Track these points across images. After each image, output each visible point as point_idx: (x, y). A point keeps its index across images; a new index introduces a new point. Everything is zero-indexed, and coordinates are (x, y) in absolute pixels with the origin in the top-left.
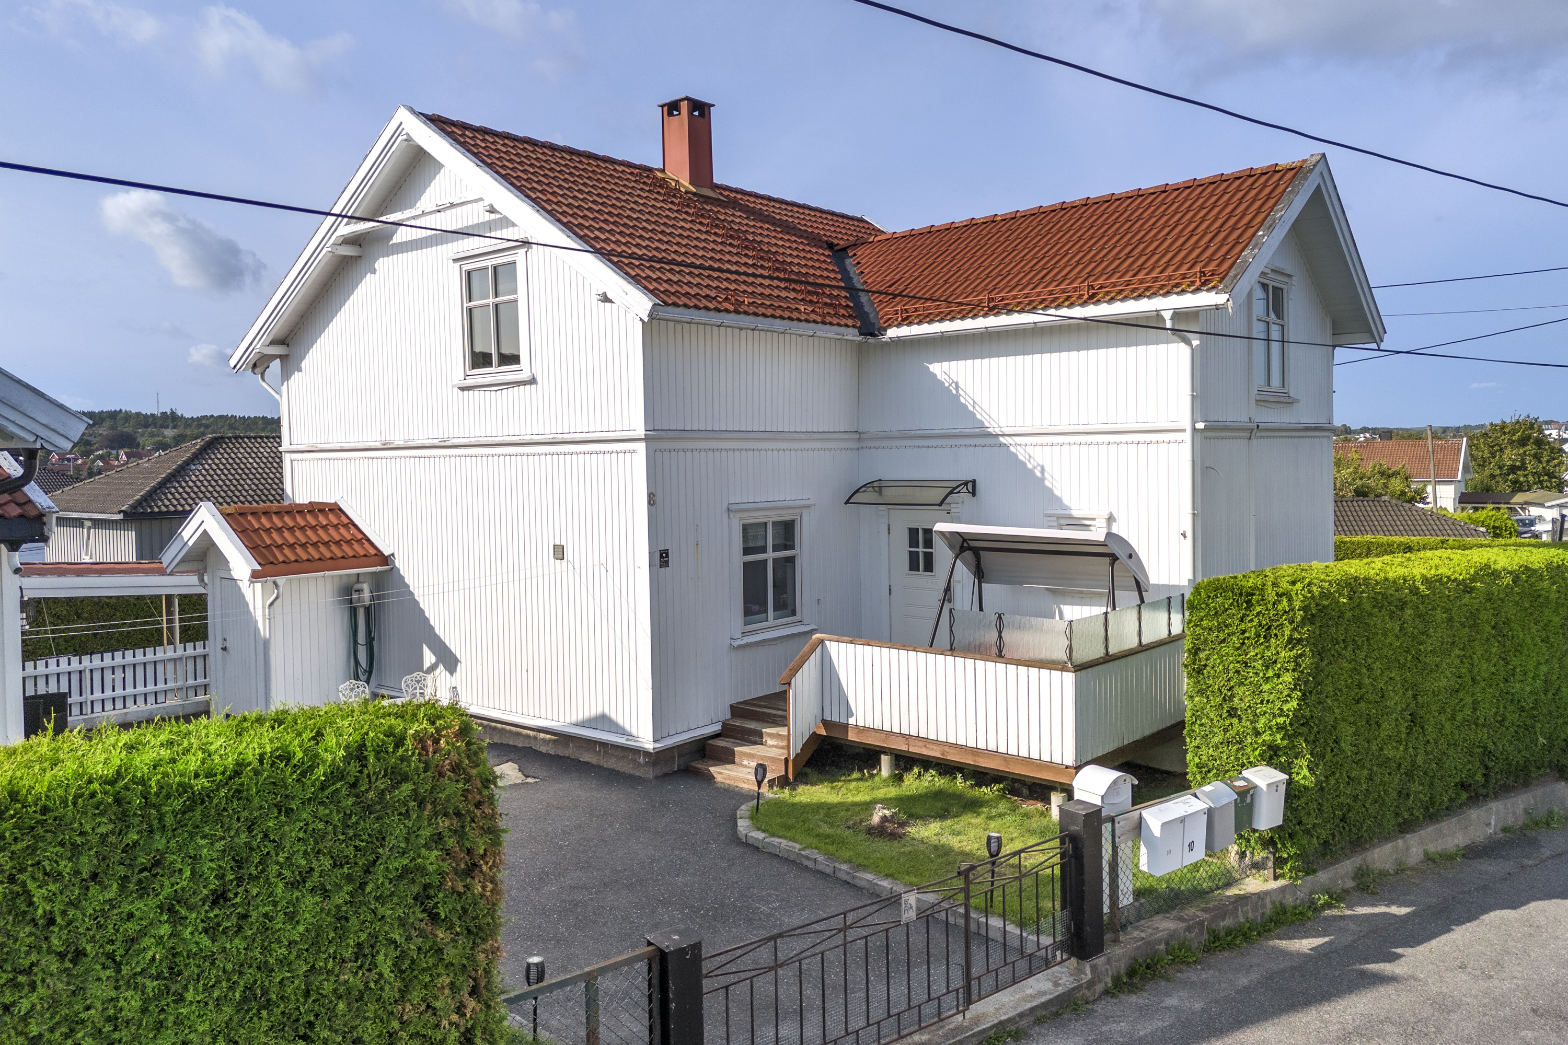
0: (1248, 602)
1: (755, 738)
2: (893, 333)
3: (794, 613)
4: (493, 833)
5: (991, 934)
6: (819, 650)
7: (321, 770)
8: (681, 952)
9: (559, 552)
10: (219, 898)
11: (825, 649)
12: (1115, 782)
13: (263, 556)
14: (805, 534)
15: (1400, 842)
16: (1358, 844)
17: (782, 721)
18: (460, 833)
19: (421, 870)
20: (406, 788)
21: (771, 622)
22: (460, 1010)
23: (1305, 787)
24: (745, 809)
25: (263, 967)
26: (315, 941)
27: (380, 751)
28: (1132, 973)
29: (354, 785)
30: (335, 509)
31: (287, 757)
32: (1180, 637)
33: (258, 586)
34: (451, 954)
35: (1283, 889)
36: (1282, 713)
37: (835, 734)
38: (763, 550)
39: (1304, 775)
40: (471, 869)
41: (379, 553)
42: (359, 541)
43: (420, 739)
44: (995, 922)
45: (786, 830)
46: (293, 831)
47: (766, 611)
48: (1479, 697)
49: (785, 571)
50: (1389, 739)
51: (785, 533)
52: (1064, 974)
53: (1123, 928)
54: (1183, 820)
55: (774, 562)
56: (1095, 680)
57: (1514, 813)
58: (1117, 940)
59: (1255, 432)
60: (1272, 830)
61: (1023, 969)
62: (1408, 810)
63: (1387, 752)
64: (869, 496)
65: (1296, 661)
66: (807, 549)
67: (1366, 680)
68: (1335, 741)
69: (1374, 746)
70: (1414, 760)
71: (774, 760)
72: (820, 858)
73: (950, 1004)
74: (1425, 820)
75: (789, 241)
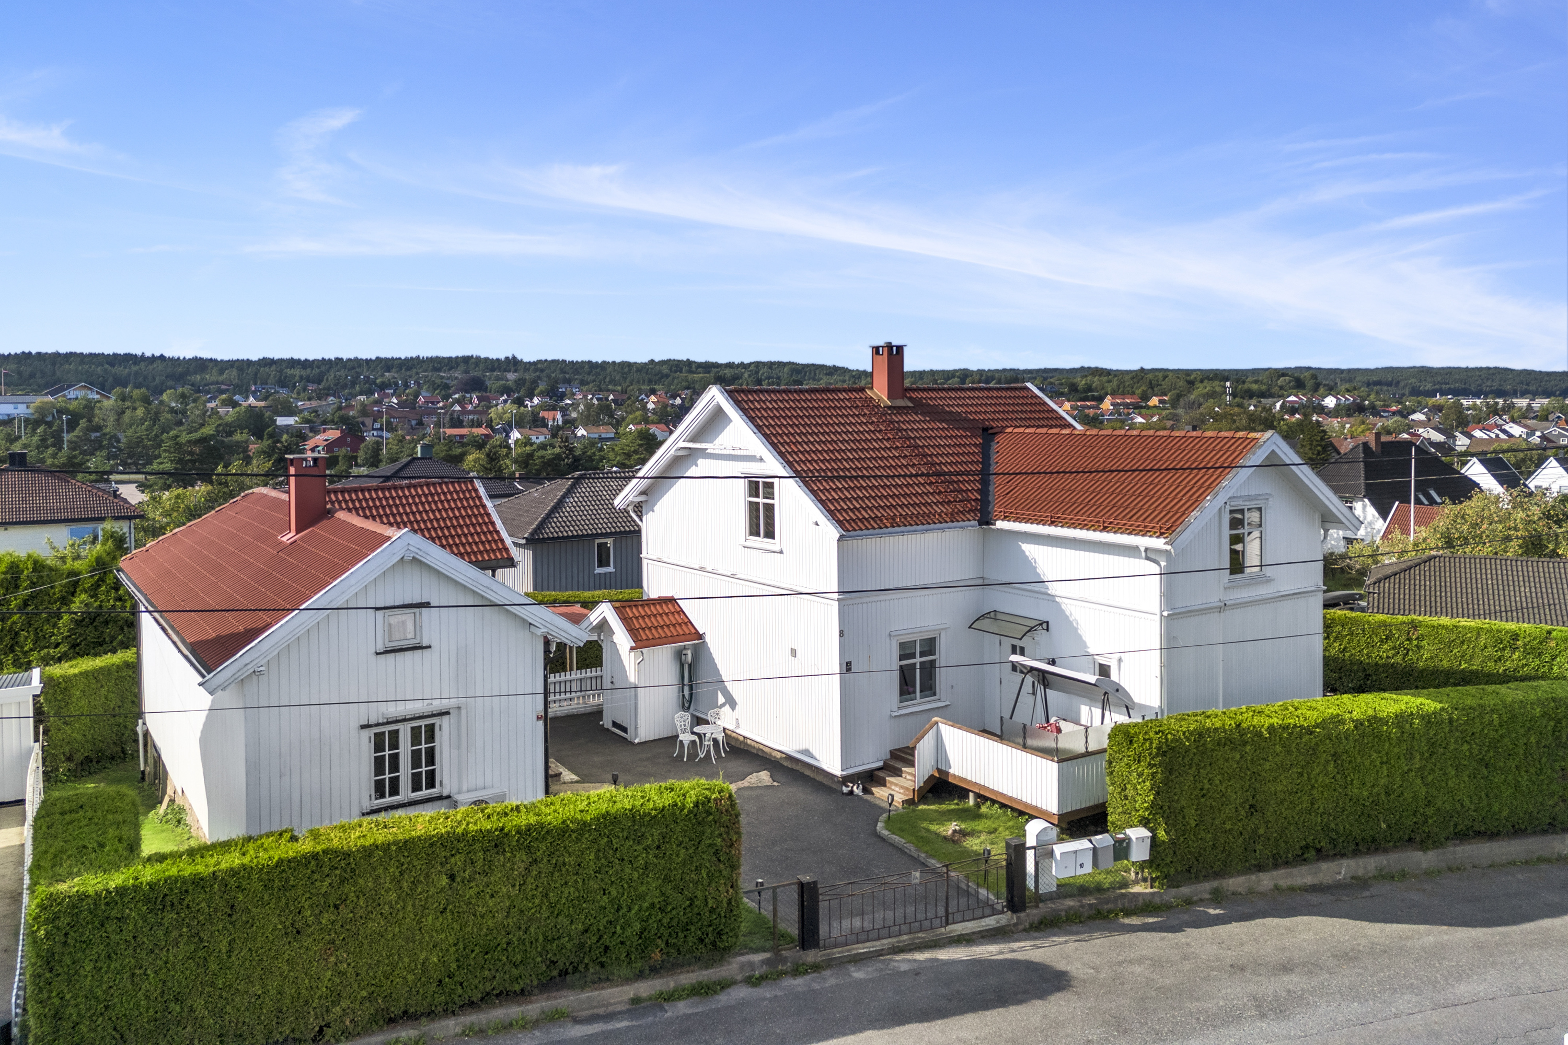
0: (1131, 741)
1: (898, 773)
2: (1000, 524)
3: (935, 694)
4: (738, 833)
5: (980, 897)
6: (935, 727)
7: (686, 811)
8: (808, 884)
9: (794, 653)
10: (658, 847)
11: (938, 729)
12: (1045, 829)
14: (942, 646)
15: (1253, 877)
16: (1219, 874)
17: (912, 764)
18: (728, 833)
19: (715, 844)
20: (711, 817)
21: (918, 700)
22: (727, 892)
23: (1163, 842)
24: (885, 816)
25: (670, 869)
26: (684, 863)
27: (703, 804)
28: (1041, 923)
29: (695, 815)
30: (672, 600)
31: (676, 805)
32: (1104, 751)
33: (632, 654)
34: (724, 873)
35: (1152, 894)
36: (1146, 802)
37: (944, 777)
38: (913, 656)
39: (1162, 834)
40: (731, 845)
41: (697, 633)
42: (686, 623)
43: (715, 799)
44: (983, 892)
45: (901, 831)
46: (678, 829)
47: (915, 692)
48: (1317, 796)
49: (929, 670)
50: (1230, 818)
51: (930, 646)
52: (1005, 918)
53: (1042, 901)
54: (1075, 852)
55: (921, 663)
56: (1075, 767)
57: (1365, 868)
58: (1037, 907)
59: (1224, 607)
60: (1144, 861)
61: (978, 913)
62: (1256, 859)
63: (1228, 826)
64: (985, 624)
65: (1153, 775)
66: (944, 655)
67: (1207, 786)
68: (1184, 817)
69: (1217, 822)
70: (1255, 831)
71: (907, 789)
72: (913, 849)
73: (937, 922)
74: (1276, 866)
75: (951, 437)
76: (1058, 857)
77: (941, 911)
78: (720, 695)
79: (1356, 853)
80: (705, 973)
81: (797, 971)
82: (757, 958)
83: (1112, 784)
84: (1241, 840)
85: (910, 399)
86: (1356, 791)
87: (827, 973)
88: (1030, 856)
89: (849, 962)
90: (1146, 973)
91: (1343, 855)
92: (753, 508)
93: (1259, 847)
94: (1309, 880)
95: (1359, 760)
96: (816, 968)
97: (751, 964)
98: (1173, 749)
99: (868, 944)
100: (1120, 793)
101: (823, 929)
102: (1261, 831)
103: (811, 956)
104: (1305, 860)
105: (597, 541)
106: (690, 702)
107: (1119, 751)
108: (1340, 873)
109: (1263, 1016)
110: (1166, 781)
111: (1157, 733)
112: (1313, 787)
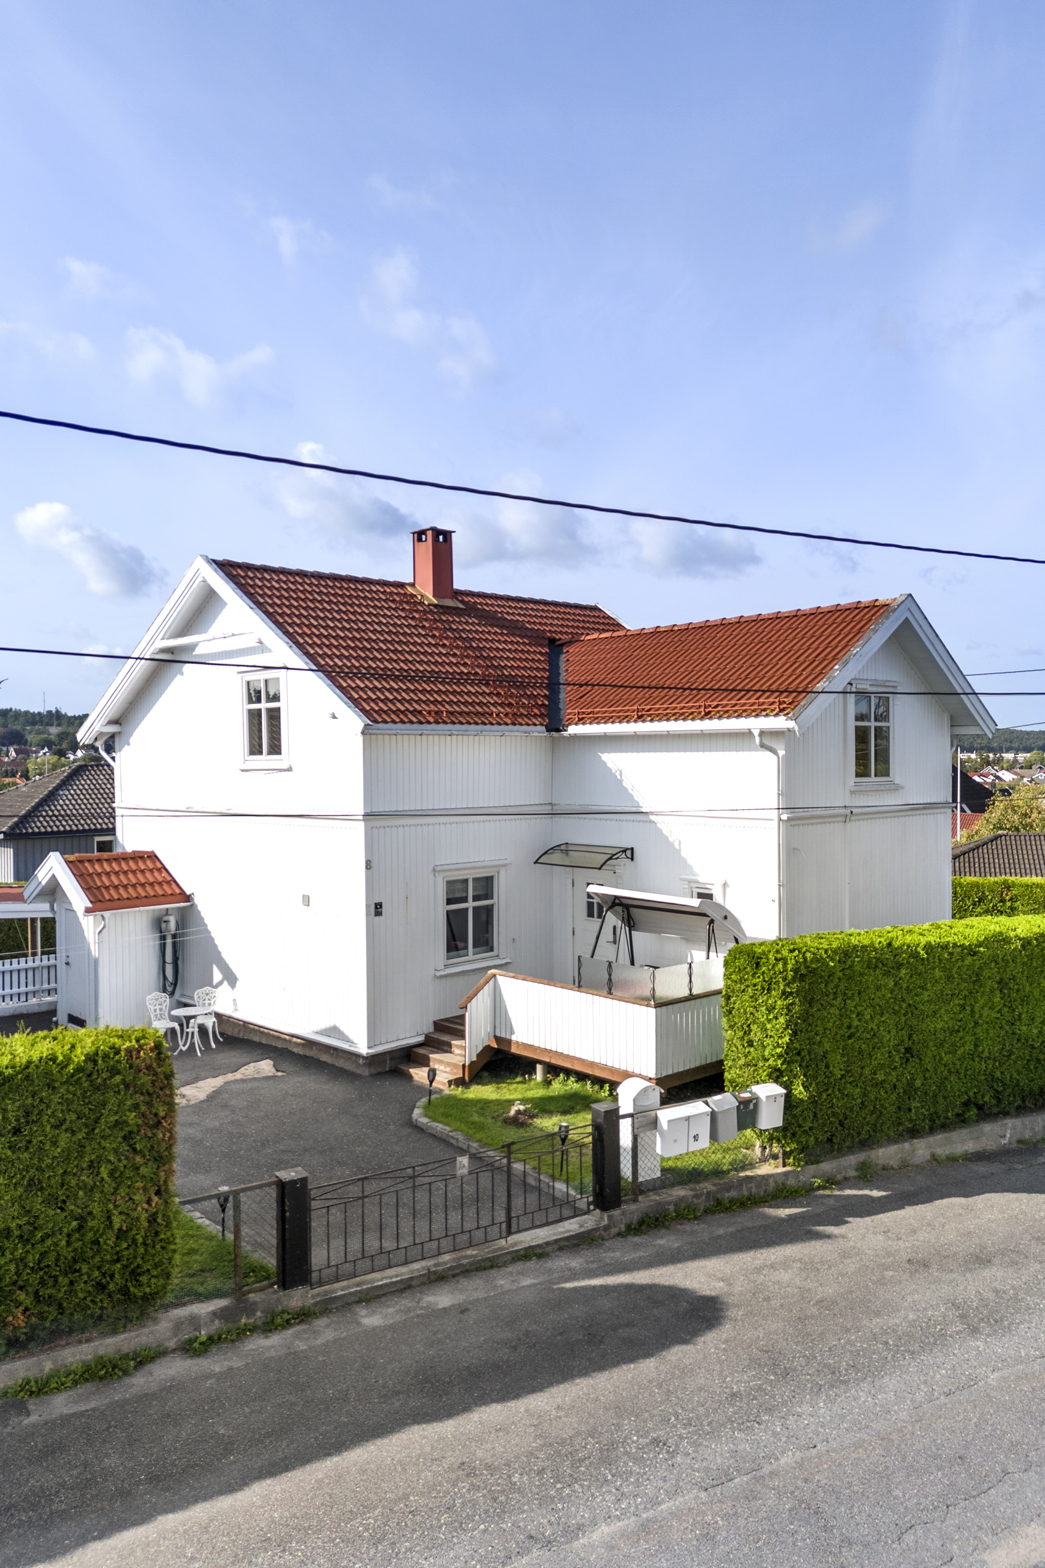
0: (758, 964)
1: (445, 1048)
2: (573, 730)
3: (492, 950)
5: (558, 1194)
6: (492, 982)
7: (72, 1067)
8: (293, 1182)
9: (306, 901)
10: (17, 1131)
11: (496, 982)
12: (645, 1090)
13: (94, 895)
14: (502, 887)
15: (907, 1145)
16: (866, 1144)
18: (149, 1104)
19: (125, 1122)
20: (118, 1078)
21: (471, 956)
22: (149, 1202)
23: (801, 1100)
24: (424, 1100)
25: (39, 1169)
26: (67, 1157)
27: (106, 1056)
28: (641, 1222)
29: (90, 1075)
30: (152, 856)
31: (53, 1059)
33: (91, 918)
34: (144, 1170)
35: (786, 1174)
36: (778, 1046)
37: (505, 1048)
38: (465, 900)
39: (799, 1091)
40: (158, 1124)
41: (183, 893)
42: (168, 883)
43: (129, 1051)
44: (560, 1186)
45: (446, 1117)
46: (56, 1099)
47: (466, 948)
48: (981, 1035)
49: (485, 918)
50: (882, 1066)
51: (486, 886)
52: (591, 1221)
53: (642, 1192)
54: (688, 1119)
55: (474, 908)
56: (676, 1015)
57: (1032, 1129)
58: (635, 1200)
59: (849, 815)
60: (776, 1129)
61: (554, 1214)
62: (911, 1120)
63: (880, 1077)
64: (556, 857)
65: (789, 1008)
66: (502, 897)
67: (856, 1023)
68: (827, 1067)
69: (867, 1071)
70: (910, 1083)
71: (455, 1066)
72: (461, 1137)
73: (494, 1231)
74: (932, 1131)
76: (664, 1125)
77: (501, 1216)
78: (215, 970)
79: (1021, 1110)
80: (110, 1341)
81: (270, 1326)
82: (203, 1309)
83: (731, 1027)
84: (894, 1097)
85: (462, 602)
86: (1024, 1028)
87: (321, 1323)
88: (625, 1128)
89: (359, 1302)
90: (797, 1281)
91: (1006, 1114)
92: (254, 716)
93: (915, 1104)
94: (970, 1146)
95: (1028, 989)
96: (304, 1316)
97: (194, 1320)
98: (813, 972)
99: (389, 1272)
100: (742, 1038)
101: (318, 1257)
102: (918, 1083)
103: (298, 1298)
104: (963, 1122)
106: (175, 984)
107: (742, 980)
108: (1005, 1136)
110: (806, 1016)
111: (792, 951)
112: (976, 1023)
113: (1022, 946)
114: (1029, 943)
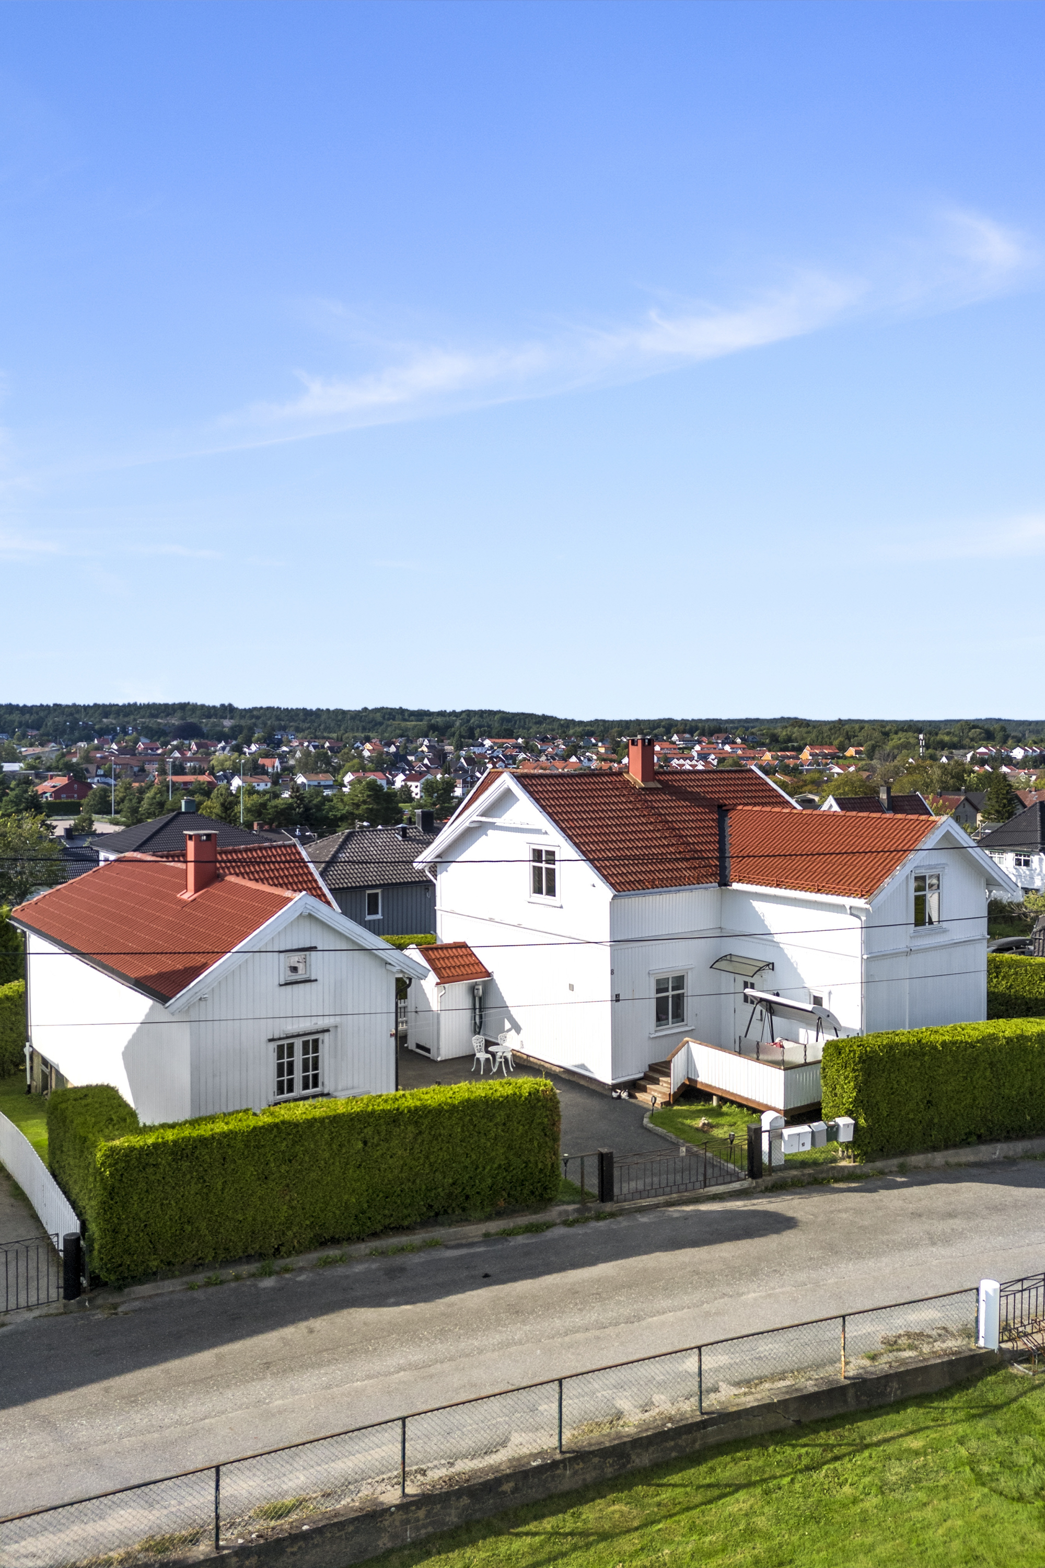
0: (840, 1053)
1: (656, 1082)
2: (736, 886)
3: (683, 1020)
4: (558, 1115)
5: (730, 1169)
6: (686, 1045)
8: (607, 1154)
9: (571, 987)
10: (504, 1124)
11: (690, 1044)
12: (776, 1118)
13: (439, 973)
14: (689, 982)
15: (930, 1155)
16: (903, 1153)
17: (668, 1075)
19: (543, 1123)
20: (540, 1104)
21: (670, 1025)
22: (551, 1158)
23: (864, 1127)
24: (648, 1114)
25: (512, 1140)
26: (522, 1136)
27: (534, 1093)
28: (773, 1187)
29: (529, 1101)
30: (464, 946)
31: (515, 1094)
32: (819, 1062)
33: (438, 990)
34: (549, 1144)
35: (854, 1167)
36: (851, 1097)
37: (693, 1084)
38: (666, 990)
39: (862, 1121)
40: (554, 1124)
41: (487, 971)
42: (477, 964)
43: (543, 1091)
44: (731, 1166)
45: (662, 1124)
46: (518, 1111)
47: (667, 1019)
48: (977, 1094)
49: (679, 1000)
50: (912, 1111)
51: (679, 982)
52: (747, 1183)
53: (774, 1171)
54: (799, 1134)
55: (673, 996)
56: (796, 1074)
58: (770, 1175)
59: (910, 952)
60: (849, 1142)
61: (728, 1179)
62: (931, 1141)
63: (911, 1116)
64: (723, 965)
65: (856, 1077)
66: (690, 988)
67: (896, 1086)
68: (878, 1109)
69: (903, 1113)
70: (931, 1120)
71: (664, 1094)
72: (673, 1137)
73: (698, 1185)
74: (947, 1147)
75: (693, 813)
76: (786, 1137)
77: (701, 1178)
78: (506, 1021)
79: (1008, 1139)
80: (534, 1217)
81: (599, 1217)
82: (571, 1208)
83: (826, 1085)
84: (920, 1127)
85: (659, 781)
86: (1007, 1091)
87: (620, 1219)
88: (765, 1138)
89: (636, 1212)
90: (851, 1218)
91: (998, 1141)
92: (537, 872)
93: (934, 1133)
94: (972, 1158)
95: (1009, 1068)
96: (612, 1215)
97: (566, 1212)
98: (871, 1058)
99: (648, 1200)
100: (831, 1092)
101: (616, 1191)
102: (936, 1121)
103: (609, 1207)
104: (969, 1144)
105: (368, 892)
106: (480, 1028)
107: (831, 1061)
108: (996, 1153)
109: (933, 1244)
110: (865, 1082)
111: (859, 1046)
112: (974, 1087)
113: (1007, 1043)
114: (1012, 1041)
